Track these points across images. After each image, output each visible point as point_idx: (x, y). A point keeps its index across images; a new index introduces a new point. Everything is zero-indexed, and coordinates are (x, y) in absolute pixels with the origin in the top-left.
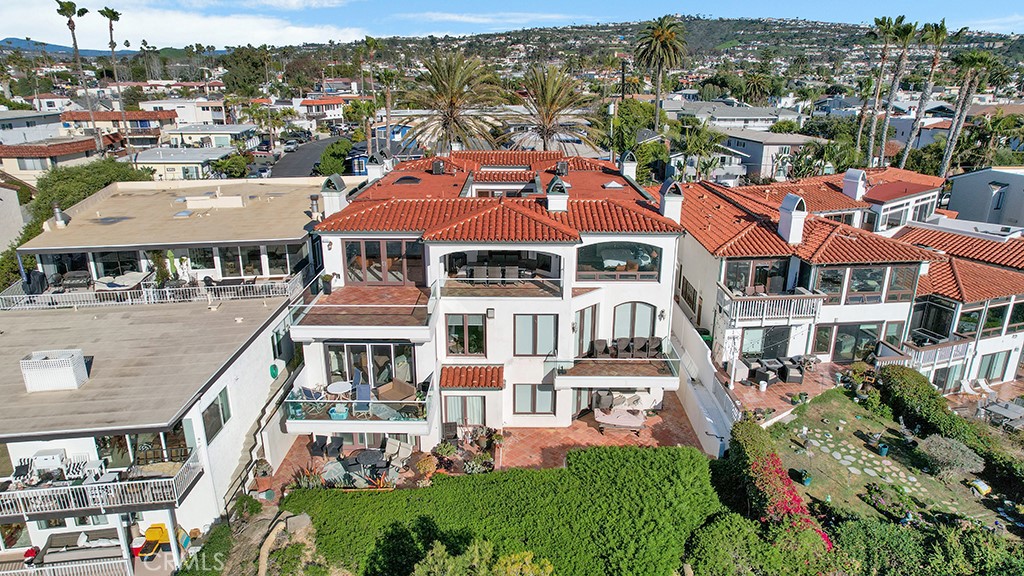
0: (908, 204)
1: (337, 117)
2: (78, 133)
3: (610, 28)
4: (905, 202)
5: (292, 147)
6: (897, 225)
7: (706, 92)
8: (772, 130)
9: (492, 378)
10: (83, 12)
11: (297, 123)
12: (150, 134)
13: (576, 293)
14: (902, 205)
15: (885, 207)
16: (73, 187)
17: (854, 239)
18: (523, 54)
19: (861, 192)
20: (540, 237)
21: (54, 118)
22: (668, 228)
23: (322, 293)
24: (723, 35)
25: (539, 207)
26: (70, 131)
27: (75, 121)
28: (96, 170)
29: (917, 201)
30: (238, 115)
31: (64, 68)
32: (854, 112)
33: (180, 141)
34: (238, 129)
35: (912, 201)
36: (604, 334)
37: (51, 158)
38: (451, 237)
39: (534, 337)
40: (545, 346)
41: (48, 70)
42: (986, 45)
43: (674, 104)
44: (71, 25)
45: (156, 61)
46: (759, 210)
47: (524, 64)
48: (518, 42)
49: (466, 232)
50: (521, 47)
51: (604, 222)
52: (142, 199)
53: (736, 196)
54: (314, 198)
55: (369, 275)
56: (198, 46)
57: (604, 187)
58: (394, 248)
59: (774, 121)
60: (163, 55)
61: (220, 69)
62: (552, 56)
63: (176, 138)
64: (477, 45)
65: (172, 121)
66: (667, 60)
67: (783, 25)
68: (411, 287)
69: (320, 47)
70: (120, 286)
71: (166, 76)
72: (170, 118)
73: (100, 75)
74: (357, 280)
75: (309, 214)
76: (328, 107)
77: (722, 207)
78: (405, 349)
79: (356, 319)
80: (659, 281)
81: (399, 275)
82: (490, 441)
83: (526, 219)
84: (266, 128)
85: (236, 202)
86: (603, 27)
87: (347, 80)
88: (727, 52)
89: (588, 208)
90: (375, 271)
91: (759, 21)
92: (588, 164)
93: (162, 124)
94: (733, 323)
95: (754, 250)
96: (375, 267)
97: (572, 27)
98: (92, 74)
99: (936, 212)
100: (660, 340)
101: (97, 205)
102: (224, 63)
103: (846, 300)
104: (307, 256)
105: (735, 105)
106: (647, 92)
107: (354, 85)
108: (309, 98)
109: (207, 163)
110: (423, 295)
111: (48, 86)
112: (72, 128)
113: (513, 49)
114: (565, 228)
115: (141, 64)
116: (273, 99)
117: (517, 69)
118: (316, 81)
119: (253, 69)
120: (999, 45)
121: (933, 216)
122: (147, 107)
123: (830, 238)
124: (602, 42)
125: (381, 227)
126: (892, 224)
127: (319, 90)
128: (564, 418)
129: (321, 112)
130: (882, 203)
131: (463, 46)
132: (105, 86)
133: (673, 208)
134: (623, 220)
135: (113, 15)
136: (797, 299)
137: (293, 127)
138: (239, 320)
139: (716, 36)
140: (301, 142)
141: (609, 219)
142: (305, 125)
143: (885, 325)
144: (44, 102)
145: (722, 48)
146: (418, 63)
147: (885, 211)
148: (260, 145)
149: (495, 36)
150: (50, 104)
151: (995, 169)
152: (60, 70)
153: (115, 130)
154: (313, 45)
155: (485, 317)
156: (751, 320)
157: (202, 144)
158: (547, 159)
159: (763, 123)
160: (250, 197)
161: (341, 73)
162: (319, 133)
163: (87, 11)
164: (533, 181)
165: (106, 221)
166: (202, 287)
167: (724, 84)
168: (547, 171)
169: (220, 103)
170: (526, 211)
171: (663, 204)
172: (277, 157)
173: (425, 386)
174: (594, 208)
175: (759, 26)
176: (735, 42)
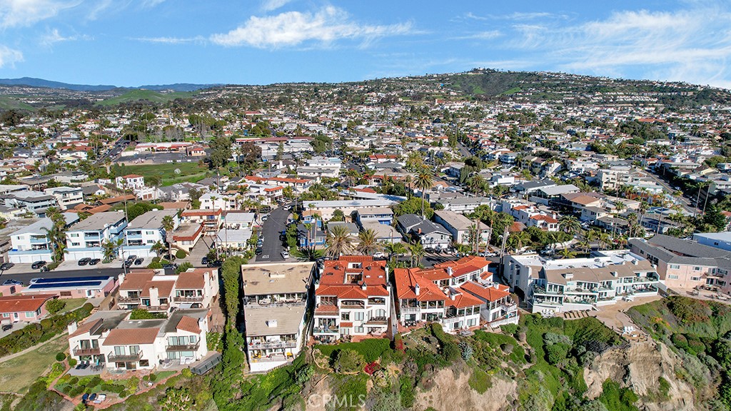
1: (280, 195)
3: (434, 78)
5: (265, 218)
6: (464, 281)
9: (350, 325)
12: (214, 221)
13: (367, 308)
18: (375, 101)
19: (451, 273)
20: (362, 298)
23: (317, 308)
24: (510, 84)
26: (185, 221)
27: (186, 216)
34: (249, 218)
36: (374, 316)
38: (343, 297)
39: (359, 317)
40: (361, 318)
42: (682, 94)
47: (375, 110)
48: (372, 90)
49: (346, 296)
50: (374, 94)
57: (378, 277)
58: (331, 298)
59: (479, 204)
64: (345, 92)
67: (550, 77)
68: (334, 306)
76: (276, 191)
78: (334, 320)
79: (325, 314)
80: (385, 305)
82: (350, 338)
83: (357, 293)
86: (430, 77)
89: (371, 289)
91: (534, 74)
97: (409, 78)
100: (386, 317)
103: (428, 308)
105: (465, 195)
110: (337, 308)
113: (369, 96)
114: (365, 295)
120: (690, 94)
123: (425, 294)
124: (428, 91)
128: (365, 333)
129: (273, 194)
131: (336, 92)
136: (417, 308)
138: (298, 312)
139: (506, 83)
142: (266, 201)
143: (438, 313)
145: (509, 93)
149: (357, 84)
153: (202, 221)
155: (349, 313)
162: (273, 205)
165: (254, 283)
169: (233, 198)
170: (358, 290)
172: (262, 226)
173: (338, 327)
175: (534, 78)
176: (518, 89)
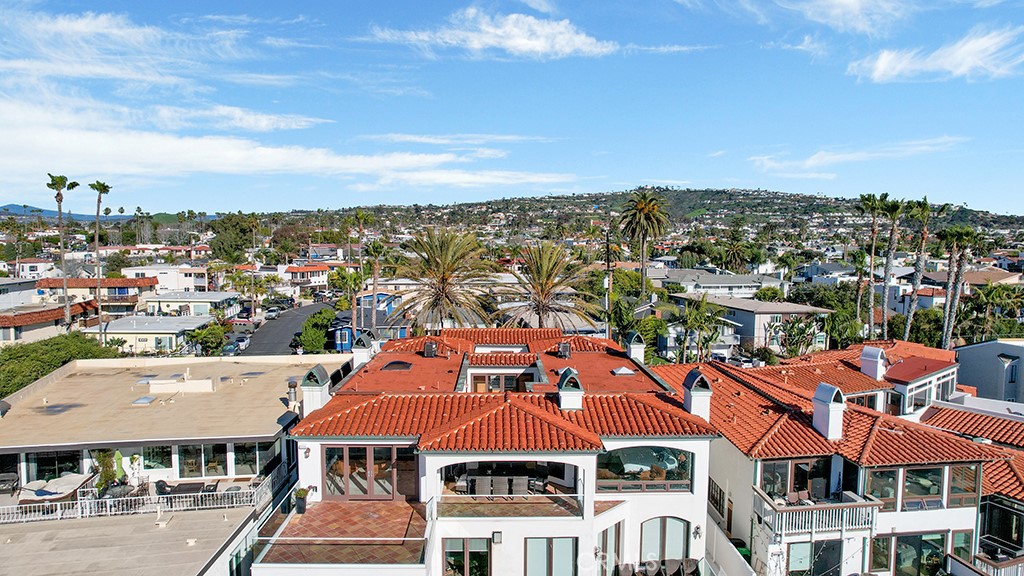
0: (930, 383)
1: (321, 284)
2: (51, 300)
3: (586, 198)
4: (927, 380)
5: (273, 314)
6: (922, 406)
7: (685, 259)
8: (756, 296)
10: (73, 185)
11: (281, 290)
12: (127, 301)
13: (599, 509)
14: (925, 384)
15: (909, 387)
16: (26, 366)
17: (901, 433)
18: (503, 222)
19: (881, 371)
20: (557, 446)
21: (30, 285)
22: (698, 430)
23: (294, 511)
24: (692, 204)
25: (550, 404)
26: (43, 299)
27: (51, 288)
28: (56, 347)
29: (939, 379)
30: (221, 282)
31: (57, 233)
32: (836, 279)
33: (157, 309)
34: (218, 297)
35: (934, 379)
37: (16, 328)
38: (452, 445)
39: (550, 567)
41: (41, 234)
43: (657, 272)
44: (59, 198)
45: (148, 225)
46: (786, 399)
47: (505, 231)
48: (499, 210)
49: (469, 439)
50: (502, 215)
51: (626, 423)
52: (101, 379)
53: (756, 381)
54: (293, 385)
55: (352, 484)
56: (190, 212)
57: (613, 373)
58: (383, 455)
59: (758, 287)
60: (155, 220)
61: (210, 233)
62: (532, 223)
63: (153, 306)
64: (459, 214)
65: (151, 288)
66: (650, 230)
67: (746, 195)
68: (401, 502)
69: (308, 214)
70: (51, 494)
71: (155, 240)
72: (151, 284)
73: (91, 239)
74: (337, 492)
75: (285, 401)
76: (313, 274)
77: (742, 394)
79: (335, 551)
80: (692, 491)
81: (387, 485)
83: (538, 422)
84: (248, 294)
85: (205, 386)
86: (579, 197)
87: (333, 245)
88: (696, 220)
89: (605, 405)
90: (358, 478)
91: (724, 192)
92: (590, 344)
93: (141, 291)
94: (778, 539)
95: (792, 449)
96: (359, 473)
97: (550, 197)
98: (83, 237)
99: (958, 389)
100: (696, 562)
101: (48, 389)
102: (213, 229)
103: (903, 506)
104: (280, 454)
105: (718, 273)
106: (627, 259)
107: (340, 252)
108: (295, 265)
109: (183, 333)
110: (416, 515)
111: (34, 251)
112: (46, 296)
113: (494, 218)
114: (583, 432)
115: (131, 229)
116: (259, 265)
117: (498, 236)
118: (303, 246)
119: (241, 234)
121: (956, 394)
122: (129, 273)
123: (874, 433)
124: (578, 211)
125: (368, 431)
126: (918, 405)
127: (305, 256)
129: (305, 279)
130: (906, 384)
131: (446, 214)
132: (93, 249)
133: (701, 404)
134: (647, 420)
135: (103, 188)
136: (849, 507)
137: (276, 293)
138: (191, 542)
139: (685, 205)
140: (283, 309)
141: (632, 419)
142: (288, 291)
143: (950, 535)
144: (27, 266)
145: (691, 216)
146: (403, 229)
147: (910, 391)
148: (241, 312)
149: (476, 205)
150: (33, 269)
151: (1001, 341)
152: (52, 234)
153: (91, 297)
154: (302, 212)
155: (490, 542)
156: (798, 534)
157: (179, 313)
158: (545, 338)
159: (747, 290)
160: (222, 379)
161: (327, 239)
162: (302, 300)
163: (77, 185)
164: (534, 365)
165: (52, 410)
166: (153, 495)
167: (701, 251)
168: (547, 353)
169: (203, 270)
170: (536, 410)
171: (688, 398)
172: (257, 325)
174: (612, 405)
175: (724, 196)
176: (703, 210)
